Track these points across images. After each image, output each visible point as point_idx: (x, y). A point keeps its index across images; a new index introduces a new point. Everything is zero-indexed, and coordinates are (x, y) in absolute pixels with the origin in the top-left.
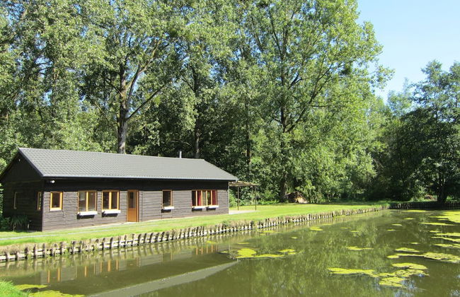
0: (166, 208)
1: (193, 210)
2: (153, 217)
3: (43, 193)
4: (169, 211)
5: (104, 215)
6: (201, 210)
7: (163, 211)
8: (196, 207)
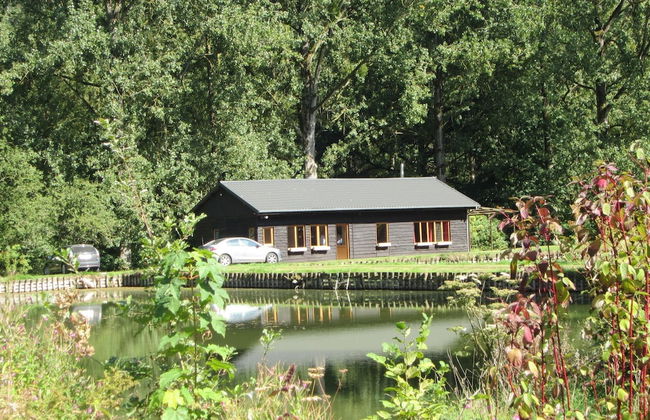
0: (381, 245)
1: (417, 247)
2: (366, 255)
3: (256, 228)
4: (385, 248)
5: (313, 252)
6: (427, 247)
7: (378, 248)
8: (421, 244)
